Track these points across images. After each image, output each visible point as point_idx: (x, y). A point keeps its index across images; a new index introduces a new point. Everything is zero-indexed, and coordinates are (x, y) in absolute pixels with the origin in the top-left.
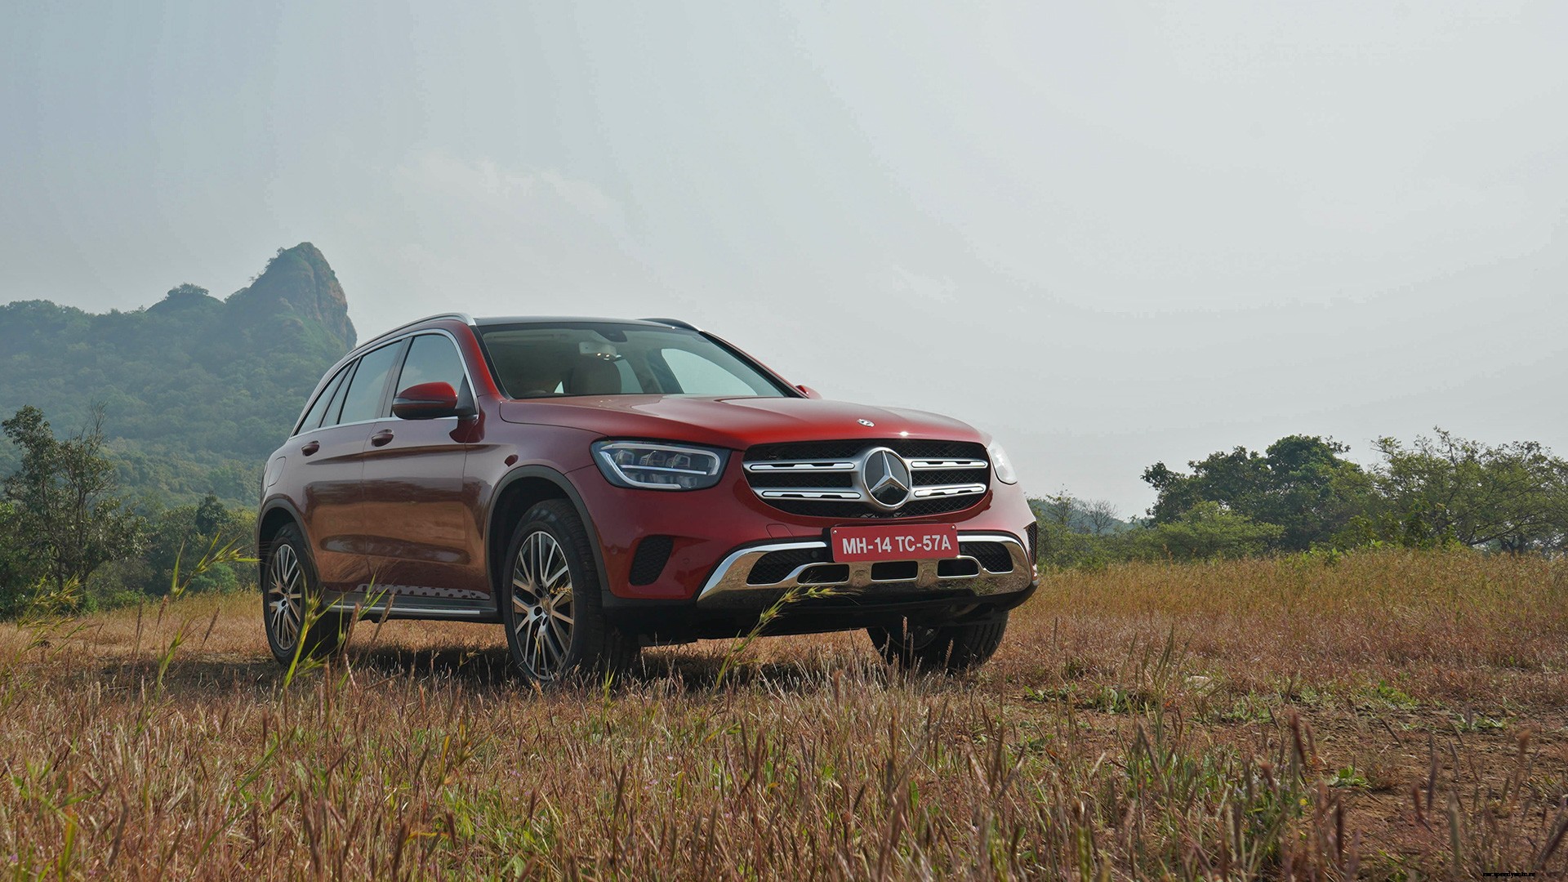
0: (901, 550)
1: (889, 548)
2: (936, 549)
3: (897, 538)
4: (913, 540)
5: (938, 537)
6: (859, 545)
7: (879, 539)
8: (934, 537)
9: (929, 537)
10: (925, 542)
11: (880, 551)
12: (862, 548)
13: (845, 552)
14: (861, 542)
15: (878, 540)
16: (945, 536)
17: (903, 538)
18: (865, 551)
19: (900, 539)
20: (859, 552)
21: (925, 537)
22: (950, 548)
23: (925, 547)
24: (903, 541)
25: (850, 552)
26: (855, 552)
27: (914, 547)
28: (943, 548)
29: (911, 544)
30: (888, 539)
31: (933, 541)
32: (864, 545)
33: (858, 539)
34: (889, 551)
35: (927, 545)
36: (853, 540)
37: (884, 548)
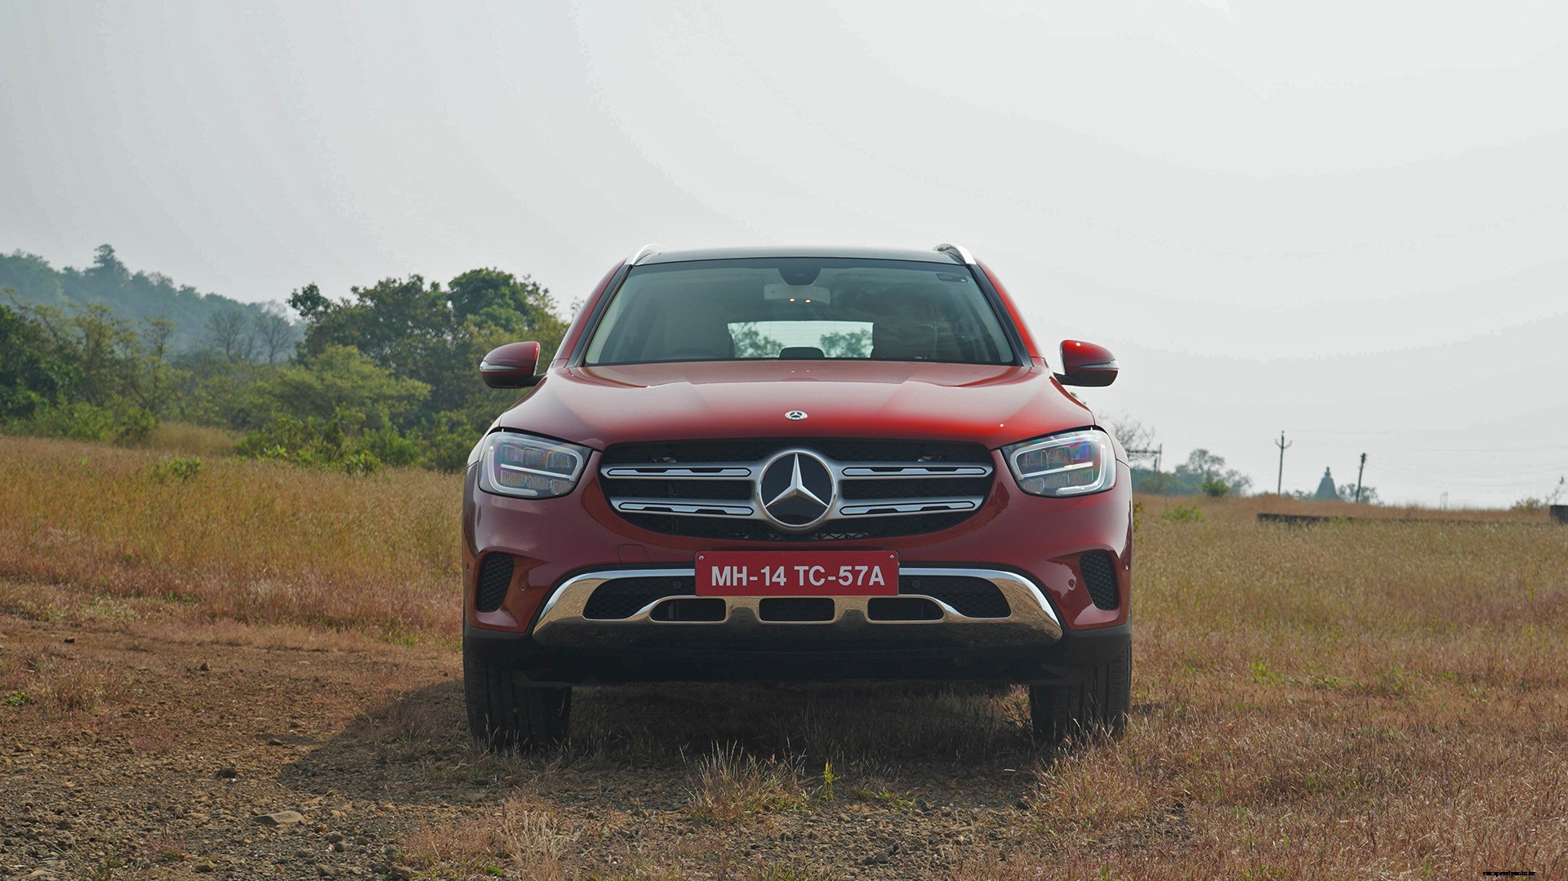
0: (802, 583)
1: (782, 581)
2: (859, 583)
3: (796, 568)
4: (822, 570)
5: (865, 569)
6: (736, 575)
7: (768, 568)
8: (857, 568)
9: (850, 568)
10: (842, 574)
11: (768, 583)
12: (740, 580)
13: (714, 584)
14: (740, 571)
15: (767, 570)
16: (877, 569)
17: (807, 568)
18: (745, 583)
19: (801, 569)
20: (735, 584)
21: (843, 568)
22: (882, 583)
23: (841, 581)
24: (806, 573)
25: (721, 584)
26: (728, 584)
27: (823, 581)
28: (871, 583)
29: (817, 576)
30: (781, 570)
31: (856, 574)
32: (744, 575)
33: (735, 568)
34: (782, 584)
35: (846, 579)
36: (727, 569)
37: (775, 579)
